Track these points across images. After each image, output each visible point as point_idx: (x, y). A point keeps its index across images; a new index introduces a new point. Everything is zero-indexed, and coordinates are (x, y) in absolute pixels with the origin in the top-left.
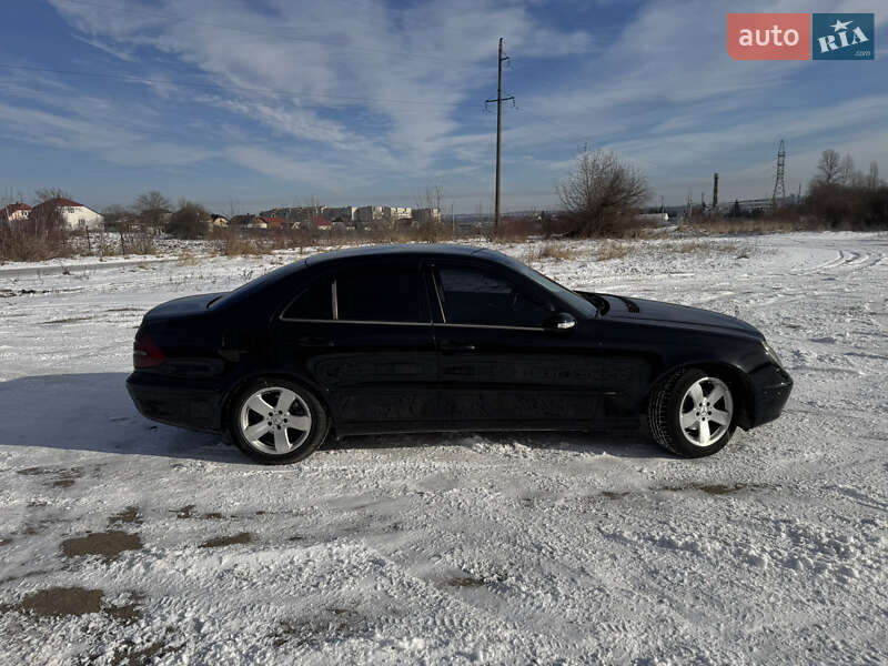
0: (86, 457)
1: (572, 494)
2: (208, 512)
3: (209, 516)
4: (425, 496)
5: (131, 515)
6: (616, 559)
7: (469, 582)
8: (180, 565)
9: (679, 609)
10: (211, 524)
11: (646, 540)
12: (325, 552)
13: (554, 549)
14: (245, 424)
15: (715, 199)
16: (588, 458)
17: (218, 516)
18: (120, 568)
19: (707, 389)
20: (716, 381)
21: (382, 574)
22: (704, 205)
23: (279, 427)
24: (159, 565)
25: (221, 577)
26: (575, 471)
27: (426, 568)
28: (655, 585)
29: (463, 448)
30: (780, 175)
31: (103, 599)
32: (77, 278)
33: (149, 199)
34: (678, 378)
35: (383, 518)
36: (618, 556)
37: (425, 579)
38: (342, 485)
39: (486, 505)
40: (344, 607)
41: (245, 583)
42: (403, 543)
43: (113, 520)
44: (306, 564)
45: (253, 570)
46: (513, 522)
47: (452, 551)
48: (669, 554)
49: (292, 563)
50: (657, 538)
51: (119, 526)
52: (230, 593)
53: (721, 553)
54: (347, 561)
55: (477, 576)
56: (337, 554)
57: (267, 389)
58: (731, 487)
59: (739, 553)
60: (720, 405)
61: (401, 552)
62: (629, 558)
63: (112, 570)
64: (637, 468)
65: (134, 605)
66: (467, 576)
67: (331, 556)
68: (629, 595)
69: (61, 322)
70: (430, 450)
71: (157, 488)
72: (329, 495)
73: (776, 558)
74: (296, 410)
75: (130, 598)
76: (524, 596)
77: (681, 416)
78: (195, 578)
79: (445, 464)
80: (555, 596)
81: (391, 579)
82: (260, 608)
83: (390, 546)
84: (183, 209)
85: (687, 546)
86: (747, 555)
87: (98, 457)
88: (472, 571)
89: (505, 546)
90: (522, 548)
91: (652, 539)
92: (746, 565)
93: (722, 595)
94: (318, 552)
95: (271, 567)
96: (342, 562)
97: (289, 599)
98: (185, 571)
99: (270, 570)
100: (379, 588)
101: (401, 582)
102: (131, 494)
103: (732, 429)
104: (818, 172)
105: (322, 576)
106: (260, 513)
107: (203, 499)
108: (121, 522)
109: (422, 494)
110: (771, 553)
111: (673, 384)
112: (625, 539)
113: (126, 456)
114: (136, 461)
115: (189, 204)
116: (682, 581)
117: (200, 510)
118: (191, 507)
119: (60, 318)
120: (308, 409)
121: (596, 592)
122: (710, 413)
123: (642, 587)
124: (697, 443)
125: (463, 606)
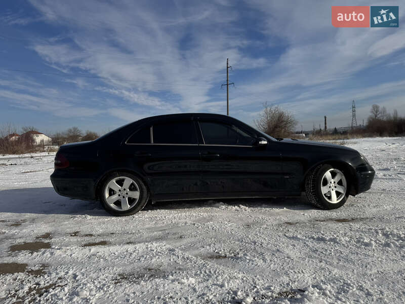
0: (28, 215)
1: (270, 223)
2: (86, 234)
3: (87, 235)
4: (196, 225)
5: (47, 236)
6: (295, 246)
7: (219, 257)
8: (69, 253)
9: (331, 265)
10: (87, 239)
11: (309, 238)
12: (144, 247)
13: (262, 243)
14: (107, 195)
15: (326, 127)
16: (276, 210)
17: (91, 235)
18: (38, 255)
19: (334, 175)
20: (338, 171)
21: (173, 254)
22: (321, 130)
23: (124, 197)
24: (58, 252)
25: (89, 258)
26: (271, 215)
27: (197, 252)
28: (317, 256)
29: (214, 208)
30: (354, 116)
31: (27, 267)
32: (37, 159)
33: (73, 130)
34: (319, 168)
35: (174, 234)
36: (296, 245)
37: (195, 256)
38: (154, 222)
39: (226, 227)
40: (153, 268)
41: (102, 259)
42: (185, 243)
43: (37, 238)
44: (134, 252)
45: (106, 254)
46: (241, 234)
47: (210, 245)
48: (322, 243)
49: (127, 251)
50: (315, 237)
51: (41, 240)
52: (93, 263)
53: (349, 242)
54: (155, 250)
55: (223, 255)
56: (151, 247)
57: (119, 178)
58: (350, 219)
59: (359, 241)
60: (340, 183)
61: (183, 246)
62: (302, 246)
63: (33, 256)
64: (302, 213)
65: (42, 269)
66: (218, 255)
67: (147, 248)
68: (304, 259)
69: (26, 172)
70: (198, 209)
71: (62, 225)
72: (147, 226)
73: (378, 243)
74: (132, 188)
75: (41, 267)
76: (248, 261)
77: (322, 188)
78: (76, 258)
79: (206, 214)
80: (264, 260)
81: (178, 256)
82: (108, 269)
83: (178, 244)
84: (88, 135)
85: (331, 240)
86: (363, 242)
87: (35, 216)
88: (220, 252)
89: (237, 243)
90: (246, 243)
91: (313, 238)
92: (363, 246)
93: (353, 258)
94: (140, 247)
95: (116, 253)
96: (153, 251)
97: (125, 265)
98: (71, 255)
99: (115, 254)
100: (172, 260)
101: (183, 257)
102: (48, 228)
103: (347, 195)
104: (371, 114)
105: (143, 256)
106: (113, 234)
107: (84, 229)
108: (42, 238)
109: (194, 224)
110: (375, 241)
111: (317, 172)
112: (299, 239)
113: (49, 215)
114: (53, 217)
115: (90, 133)
116: (331, 254)
117: (82, 233)
118: (77, 232)
119: (26, 171)
120: (138, 187)
121: (286, 258)
122: (336, 187)
123: (310, 257)
124: (331, 202)
125: (216, 266)
